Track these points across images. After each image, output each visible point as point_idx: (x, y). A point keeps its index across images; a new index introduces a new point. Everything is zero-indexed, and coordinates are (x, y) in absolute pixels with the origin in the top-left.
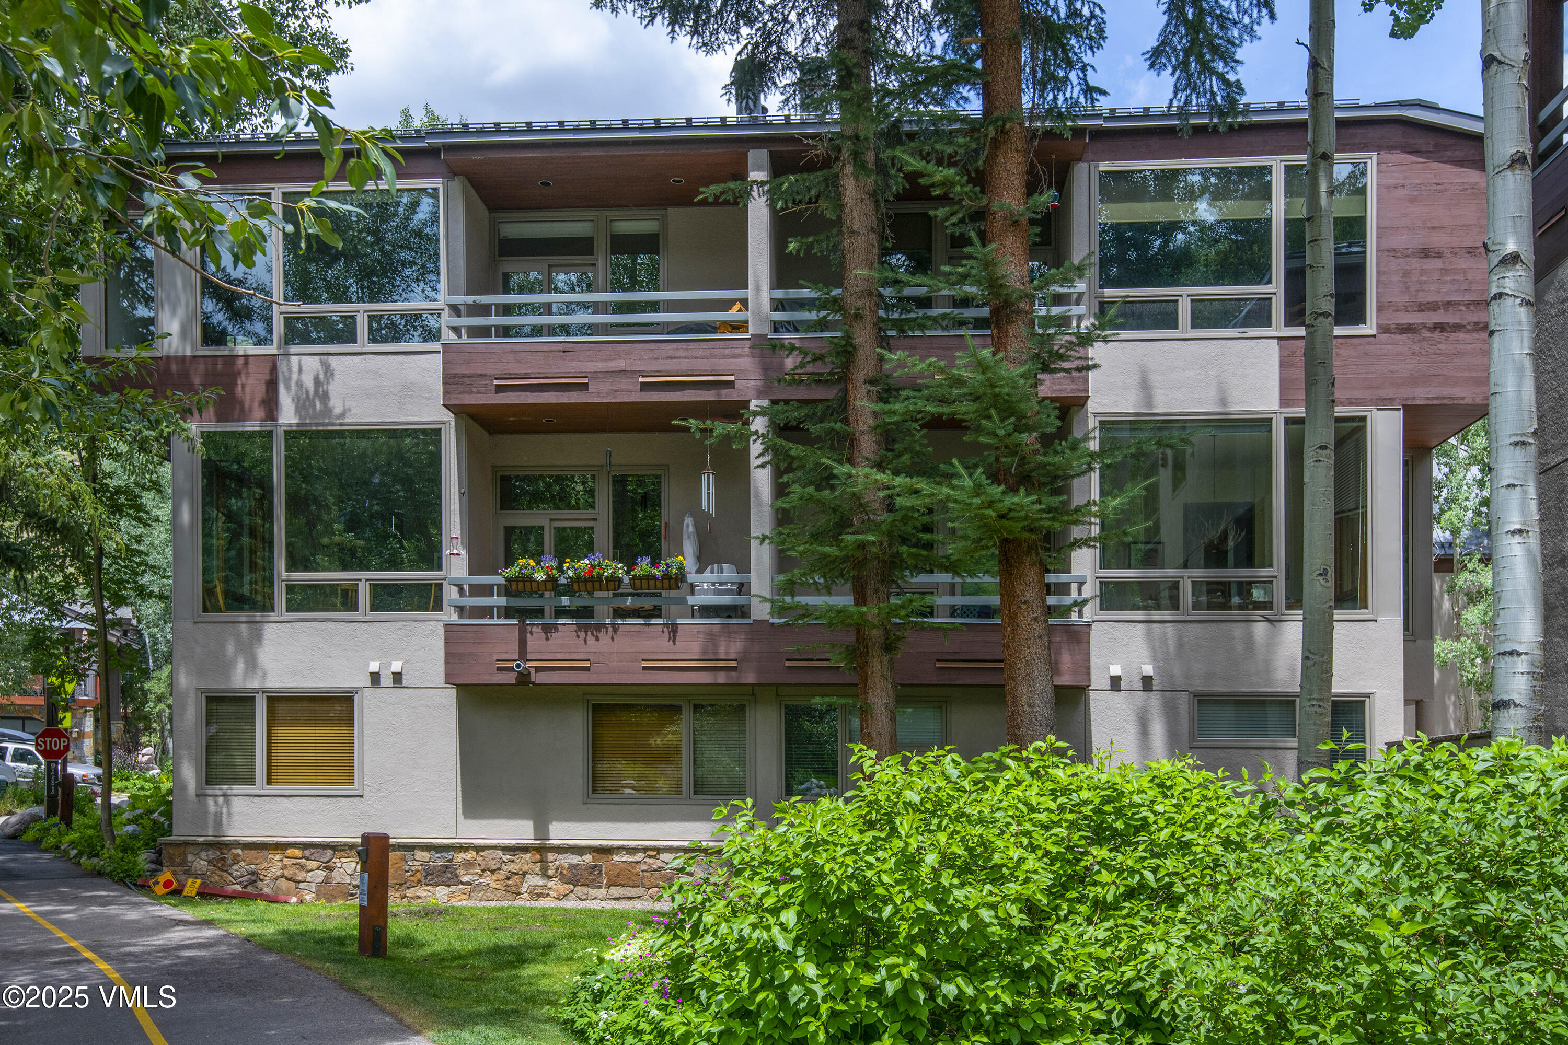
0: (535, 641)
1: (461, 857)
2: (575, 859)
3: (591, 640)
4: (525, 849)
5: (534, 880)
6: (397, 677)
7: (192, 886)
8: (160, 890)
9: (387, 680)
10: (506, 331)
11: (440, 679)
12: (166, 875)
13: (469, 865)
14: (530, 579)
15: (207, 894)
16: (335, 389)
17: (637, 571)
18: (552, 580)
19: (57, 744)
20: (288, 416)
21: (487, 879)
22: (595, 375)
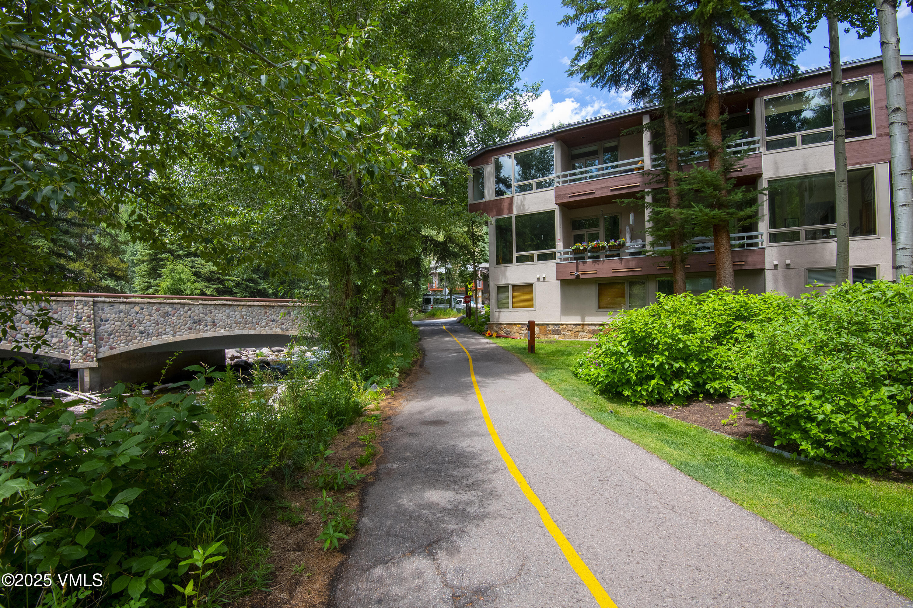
0: (581, 266)
1: (562, 327)
2: (594, 327)
3: (596, 265)
4: (579, 325)
5: (581, 333)
6: (544, 278)
7: (495, 334)
8: (487, 335)
9: (541, 279)
10: (574, 180)
11: (555, 279)
12: (489, 332)
13: (564, 329)
14: (579, 249)
15: (498, 336)
16: (526, 203)
17: (610, 244)
18: (585, 249)
19: (468, 299)
20: (515, 212)
21: (569, 333)
22: (597, 189)
